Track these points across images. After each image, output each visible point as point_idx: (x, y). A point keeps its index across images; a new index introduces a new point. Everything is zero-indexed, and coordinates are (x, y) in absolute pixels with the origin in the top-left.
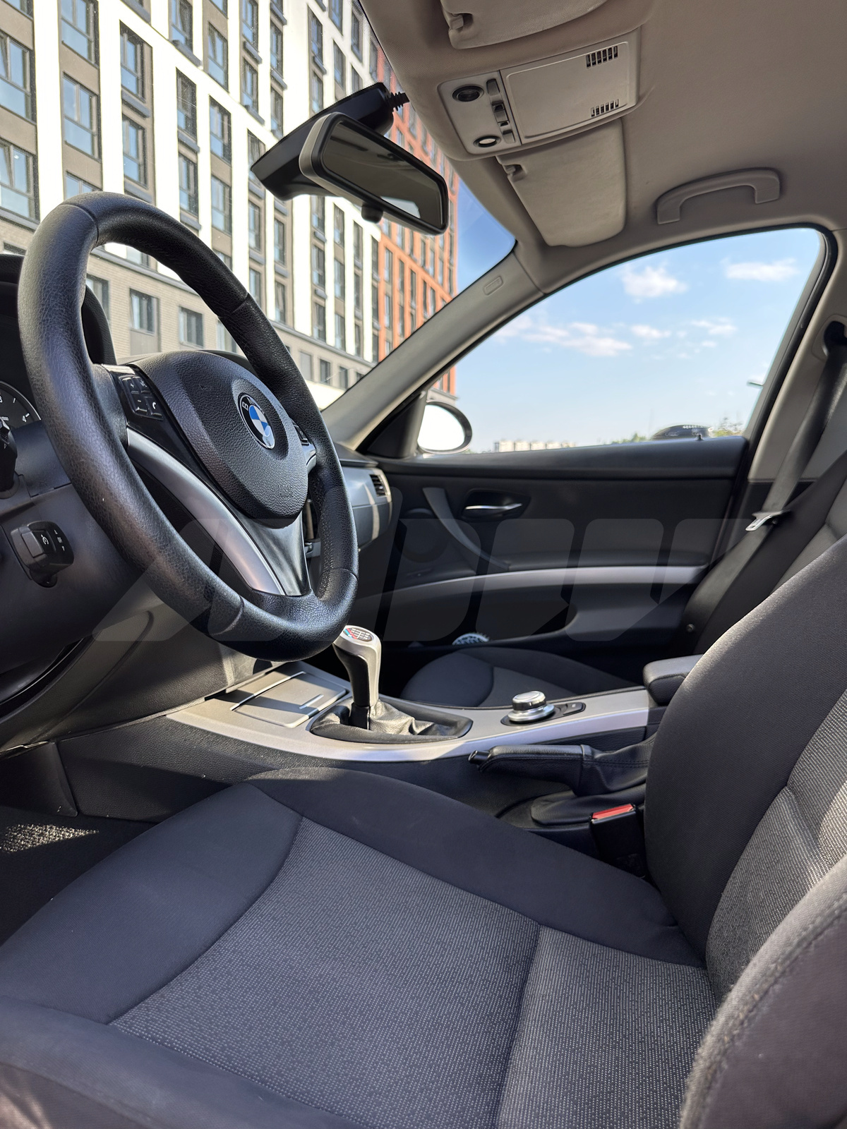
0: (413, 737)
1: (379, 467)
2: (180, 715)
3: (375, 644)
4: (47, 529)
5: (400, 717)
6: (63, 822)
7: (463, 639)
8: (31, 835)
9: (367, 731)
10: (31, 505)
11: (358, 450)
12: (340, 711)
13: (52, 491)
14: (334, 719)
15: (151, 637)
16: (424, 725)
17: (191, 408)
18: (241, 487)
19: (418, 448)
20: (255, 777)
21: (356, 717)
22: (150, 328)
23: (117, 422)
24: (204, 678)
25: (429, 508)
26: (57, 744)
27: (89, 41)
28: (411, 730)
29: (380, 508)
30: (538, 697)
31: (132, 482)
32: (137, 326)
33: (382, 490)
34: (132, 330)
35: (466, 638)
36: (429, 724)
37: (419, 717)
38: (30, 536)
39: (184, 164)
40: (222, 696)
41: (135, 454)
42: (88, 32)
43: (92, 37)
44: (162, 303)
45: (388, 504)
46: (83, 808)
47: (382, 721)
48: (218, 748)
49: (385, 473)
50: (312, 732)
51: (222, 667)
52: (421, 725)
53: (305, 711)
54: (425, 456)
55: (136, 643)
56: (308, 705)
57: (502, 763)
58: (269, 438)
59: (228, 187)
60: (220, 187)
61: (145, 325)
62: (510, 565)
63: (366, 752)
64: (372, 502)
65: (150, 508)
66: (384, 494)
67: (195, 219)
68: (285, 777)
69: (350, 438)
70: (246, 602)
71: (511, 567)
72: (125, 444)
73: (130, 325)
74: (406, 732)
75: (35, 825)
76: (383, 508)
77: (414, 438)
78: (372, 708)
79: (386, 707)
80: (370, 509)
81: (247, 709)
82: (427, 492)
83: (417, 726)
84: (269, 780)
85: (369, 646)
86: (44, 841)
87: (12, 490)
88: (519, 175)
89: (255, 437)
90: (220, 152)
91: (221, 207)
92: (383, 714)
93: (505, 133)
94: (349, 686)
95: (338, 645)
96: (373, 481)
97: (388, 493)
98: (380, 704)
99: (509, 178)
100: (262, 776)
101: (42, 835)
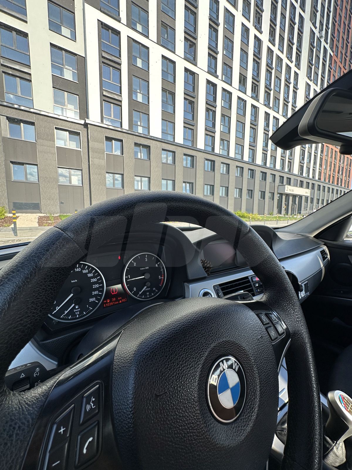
1: (325, 244)
11: (315, 237)
22: (253, 178)
25: (351, 264)
29: (325, 267)
32: (249, 178)
34: (248, 178)
39: (265, 135)
44: (256, 171)
61: (251, 177)
66: (327, 257)
67: (267, 148)
73: (248, 177)
80: (321, 271)
82: (350, 257)
96: (322, 253)
97: (329, 256)
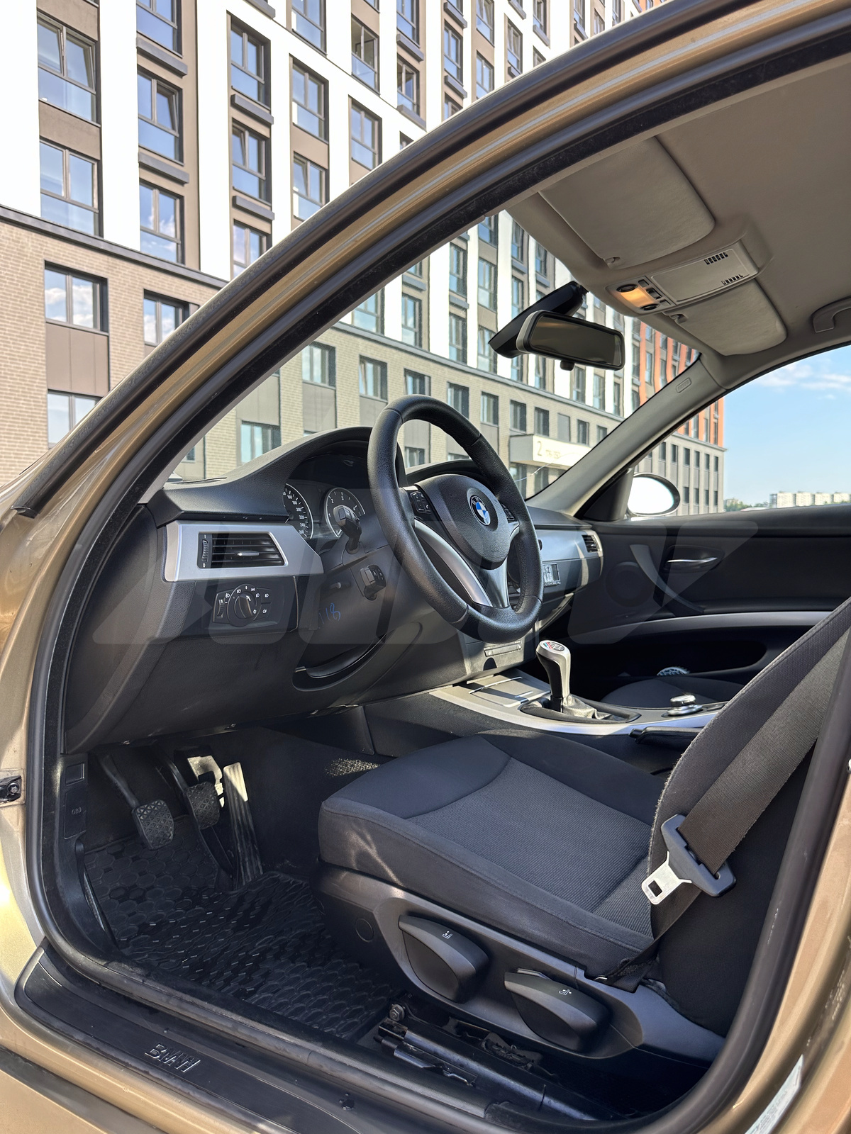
0: (593, 721)
1: (593, 529)
2: (437, 693)
3: (566, 653)
4: (375, 569)
5: (585, 708)
6: (366, 758)
7: (666, 671)
8: (346, 765)
9: (561, 713)
10: (366, 557)
11: (575, 516)
12: (542, 701)
13: (376, 550)
14: (539, 705)
15: (420, 641)
16: (604, 715)
17: (445, 507)
18: (470, 547)
19: (628, 512)
20: (483, 732)
21: (554, 704)
23: (410, 516)
24: (453, 670)
25: (635, 561)
26: (364, 707)
27: (374, 154)
28: (594, 717)
29: (590, 561)
30: (691, 698)
31: (417, 546)
33: (594, 547)
35: (668, 671)
36: (609, 715)
37: (599, 710)
38: (369, 572)
39: (455, 252)
40: (463, 684)
41: (418, 531)
42: (373, 146)
43: (376, 150)
45: (600, 558)
46: (377, 750)
47: (573, 709)
48: (460, 715)
49: (598, 533)
50: (521, 711)
51: (463, 662)
52: (601, 715)
53: (519, 699)
54: (633, 519)
55: (410, 645)
56: (521, 696)
57: (652, 737)
58: (487, 519)
59: (494, 267)
60: (487, 267)
62: (704, 609)
63: (562, 726)
64: (582, 556)
65: (424, 557)
66: (597, 550)
67: (464, 300)
68: (501, 734)
69: (569, 507)
70: (469, 607)
71: (705, 611)
72: (414, 527)
74: (590, 717)
75: (349, 760)
76: (593, 563)
77: (624, 502)
78: (565, 699)
79: (576, 701)
80: (579, 563)
81: (479, 694)
82: (634, 548)
83: (598, 715)
84: (491, 735)
85: (561, 655)
86: (353, 769)
87: (357, 550)
88: (682, 319)
89: (478, 520)
90: (487, 239)
91: (487, 286)
92: (573, 704)
93: (661, 302)
94: (549, 687)
95: (541, 653)
96: (585, 540)
97: (600, 550)
98: (570, 697)
99: (676, 321)
100: (487, 732)
101: (352, 766)
